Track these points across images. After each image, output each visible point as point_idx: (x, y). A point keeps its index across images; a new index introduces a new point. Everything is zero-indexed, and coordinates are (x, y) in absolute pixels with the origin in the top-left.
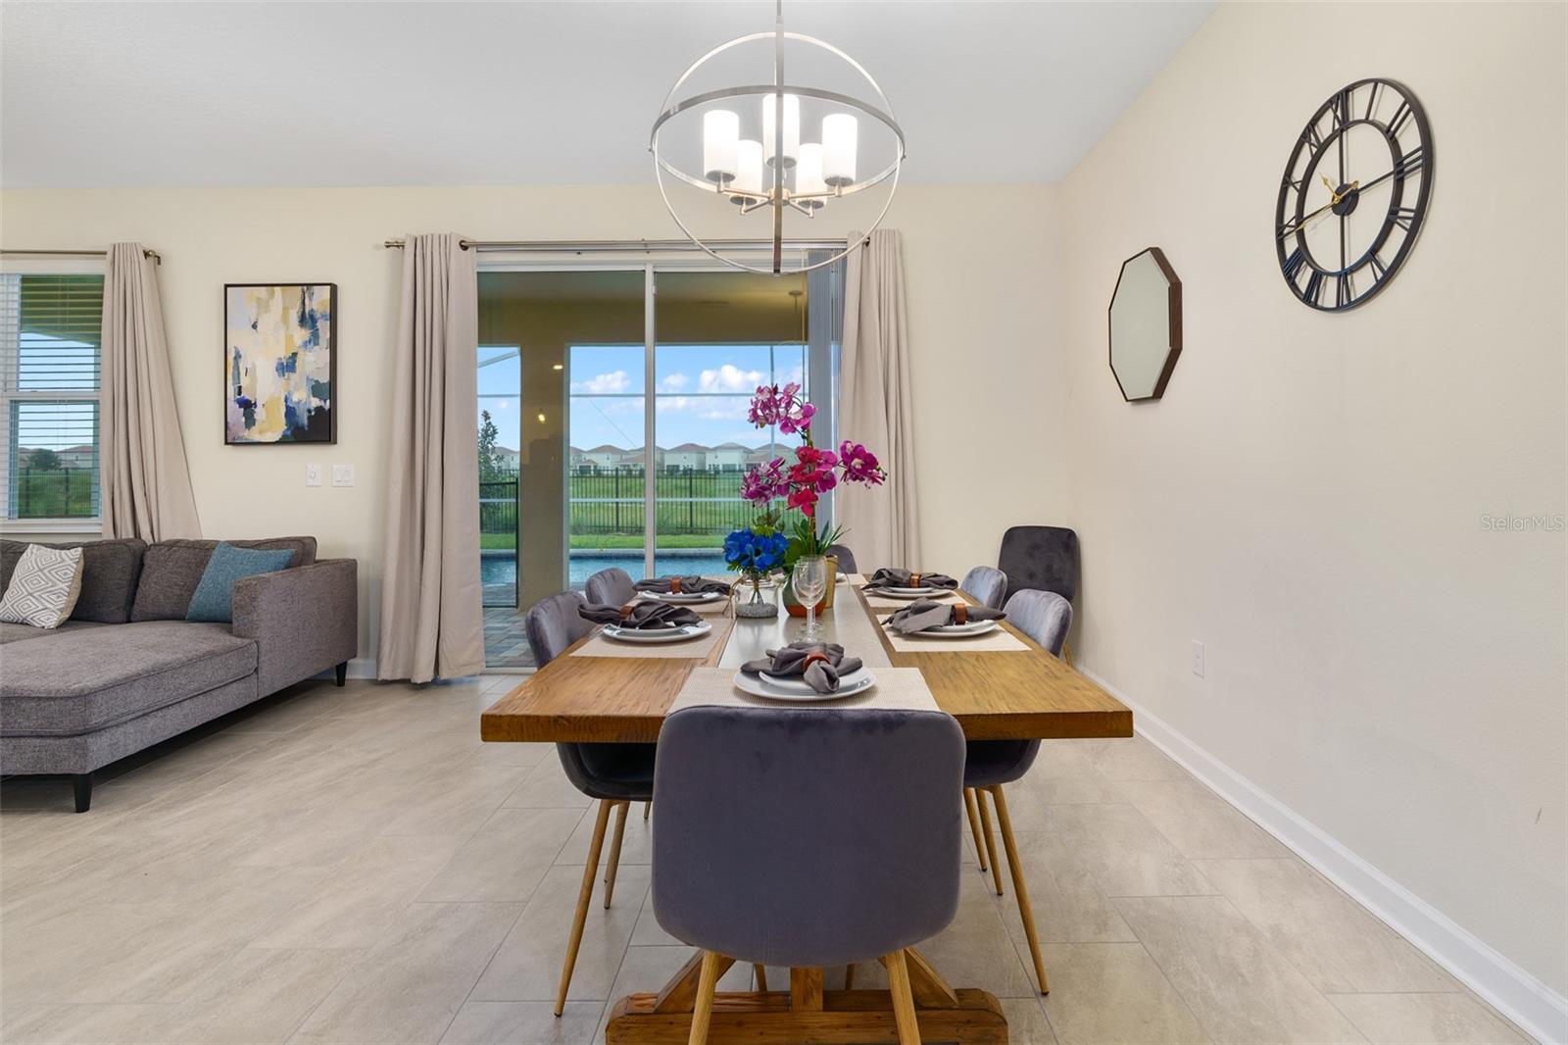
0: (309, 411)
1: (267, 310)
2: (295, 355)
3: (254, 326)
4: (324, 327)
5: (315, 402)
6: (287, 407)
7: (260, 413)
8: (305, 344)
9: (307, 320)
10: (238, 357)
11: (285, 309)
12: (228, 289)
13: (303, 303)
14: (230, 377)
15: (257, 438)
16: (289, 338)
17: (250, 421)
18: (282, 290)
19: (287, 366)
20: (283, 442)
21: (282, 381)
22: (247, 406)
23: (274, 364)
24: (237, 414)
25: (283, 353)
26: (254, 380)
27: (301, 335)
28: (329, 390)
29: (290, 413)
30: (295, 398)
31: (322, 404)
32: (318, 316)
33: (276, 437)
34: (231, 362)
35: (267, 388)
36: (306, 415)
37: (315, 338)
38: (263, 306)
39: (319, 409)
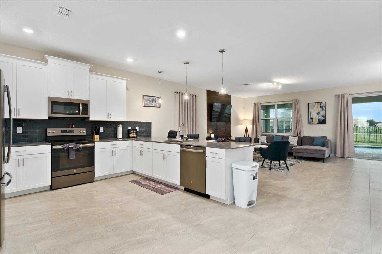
0: (322, 119)
1: (315, 106)
2: (319, 112)
3: (313, 108)
4: (324, 108)
5: (323, 118)
6: (318, 119)
7: (314, 120)
8: (321, 110)
9: (321, 107)
10: (311, 113)
11: (318, 106)
12: (309, 104)
13: (321, 105)
14: (309, 115)
15: (314, 123)
16: (318, 110)
17: (313, 121)
18: (317, 104)
19: (318, 114)
20: (318, 124)
21: (318, 115)
22: (312, 119)
23: (316, 113)
24: (310, 120)
25: (318, 112)
26: (313, 115)
27: (320, 109)
28: (325, 117)
29: (319, 120)
30: (320, 118)
31: (324, 118)
32: (323, 106)
33: (317, 123)
34: (309, 113)
35: (315, 116)
36: (321, 120)
37: (323, 110)
38: (314, 106)
39: (323, 119)
